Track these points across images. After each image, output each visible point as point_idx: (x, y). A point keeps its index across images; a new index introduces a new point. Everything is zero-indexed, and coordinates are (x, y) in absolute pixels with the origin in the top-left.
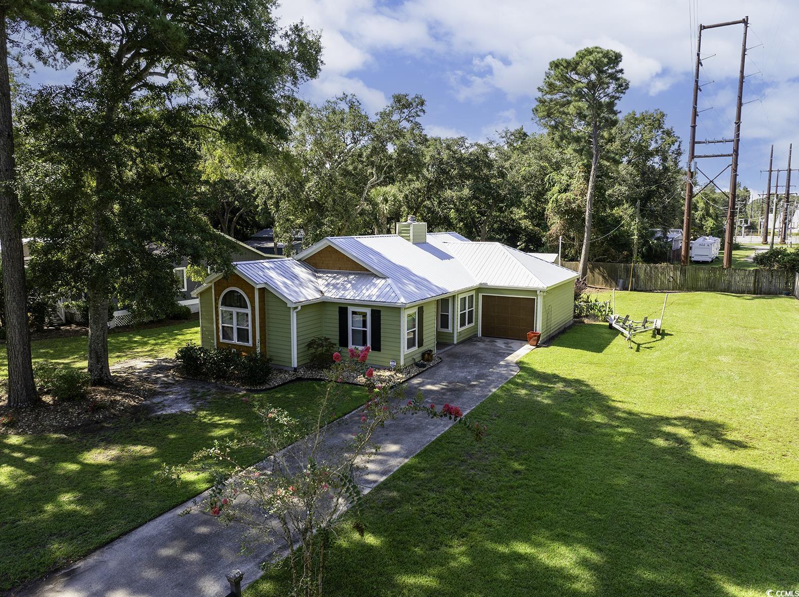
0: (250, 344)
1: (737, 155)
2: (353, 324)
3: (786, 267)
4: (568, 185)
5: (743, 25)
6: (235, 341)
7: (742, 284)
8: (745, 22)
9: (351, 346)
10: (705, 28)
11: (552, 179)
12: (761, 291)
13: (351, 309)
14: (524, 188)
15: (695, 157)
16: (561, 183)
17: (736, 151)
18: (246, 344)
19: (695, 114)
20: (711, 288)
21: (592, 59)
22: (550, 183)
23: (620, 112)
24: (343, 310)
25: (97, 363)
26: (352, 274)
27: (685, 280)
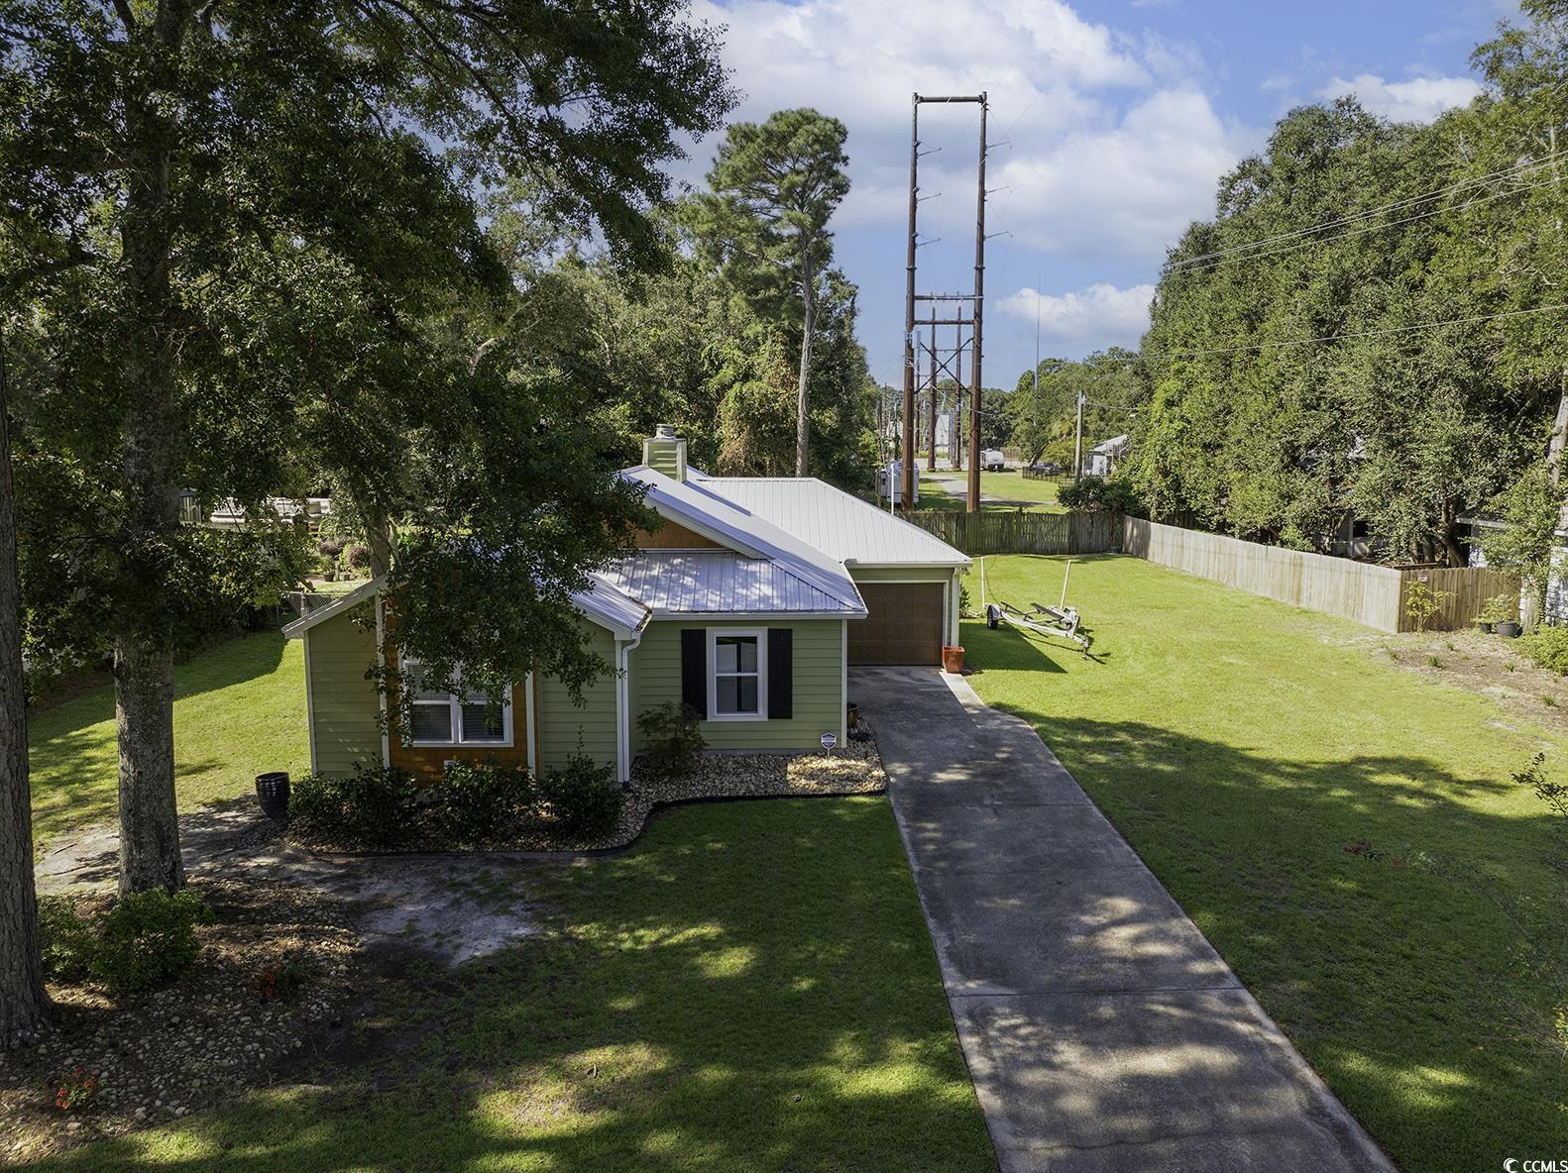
0: (508, 740)
1: (980, 323)
2: (718, 665)
3: (1111, 508)
4: (750, 367)
5: (978, 105)
6: (457, 738)
7: (1052, 539)
8: (982, 100)
9: (713, 715)
10: (923, 100)
11: (716, 355)
12: (1077, 548)
13: (712, 634)
14: (661, 368)
15: (917, 323)
16: (735, 363)
17: (978, 315)
18: (494, 743)
19: (913, 246)
20: (1004, 547)
21: (816, 131)
22: (712, 361)
23: (833, 235)
24: (692, 638)
25: (162, 857)
26: (676, 555)
27: (964, 536)
